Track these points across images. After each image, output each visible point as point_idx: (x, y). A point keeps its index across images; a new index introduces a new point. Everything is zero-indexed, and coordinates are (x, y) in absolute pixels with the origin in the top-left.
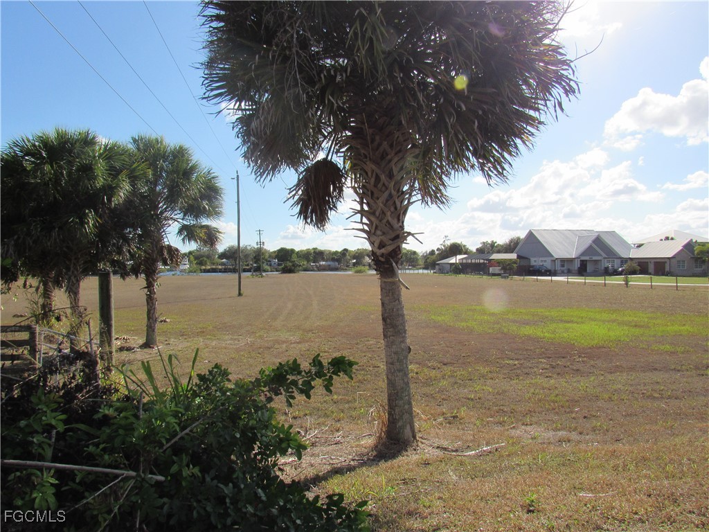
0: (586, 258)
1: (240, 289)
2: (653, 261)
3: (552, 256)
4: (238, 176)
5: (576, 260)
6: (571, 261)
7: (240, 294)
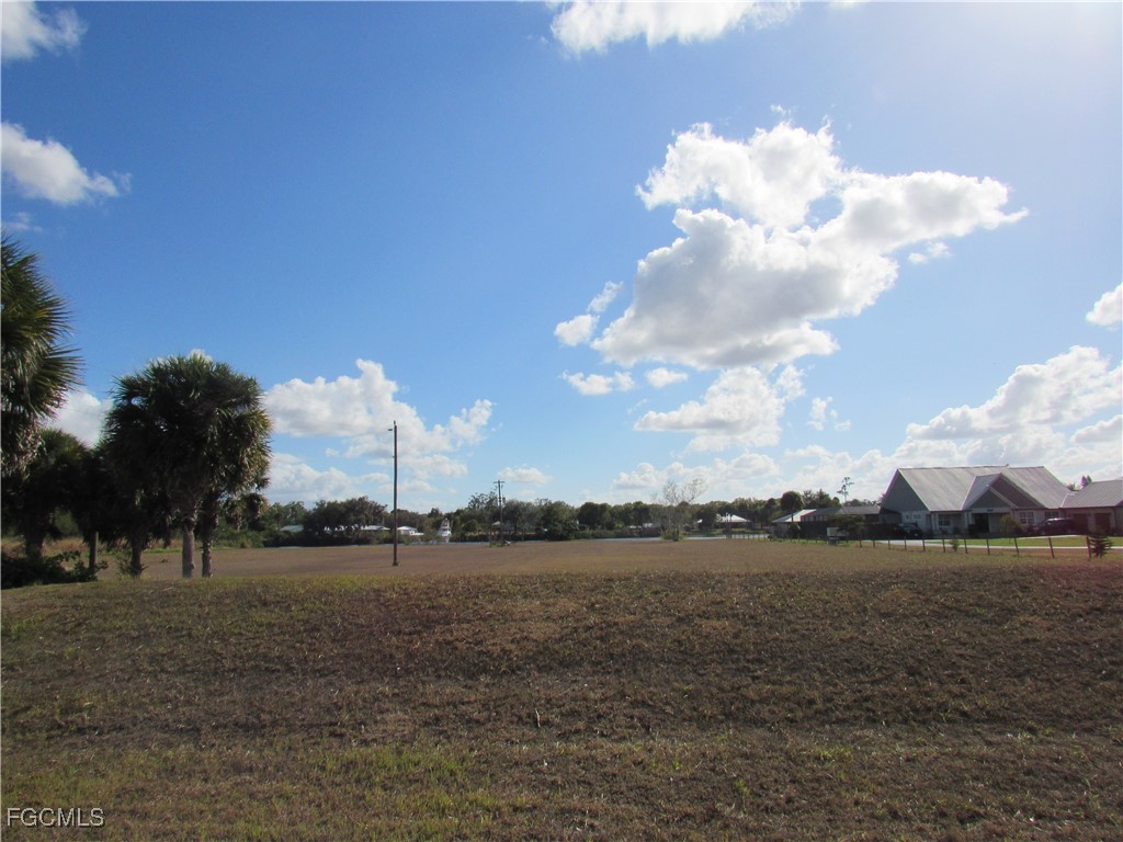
0: (983, 510)
1: (395, 558)
2: (1092, 512)
3: (926, 509)
4: (396, 427)
5: (965, 514)
6: (957, 515)
7: (395, 564)
